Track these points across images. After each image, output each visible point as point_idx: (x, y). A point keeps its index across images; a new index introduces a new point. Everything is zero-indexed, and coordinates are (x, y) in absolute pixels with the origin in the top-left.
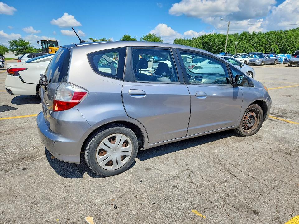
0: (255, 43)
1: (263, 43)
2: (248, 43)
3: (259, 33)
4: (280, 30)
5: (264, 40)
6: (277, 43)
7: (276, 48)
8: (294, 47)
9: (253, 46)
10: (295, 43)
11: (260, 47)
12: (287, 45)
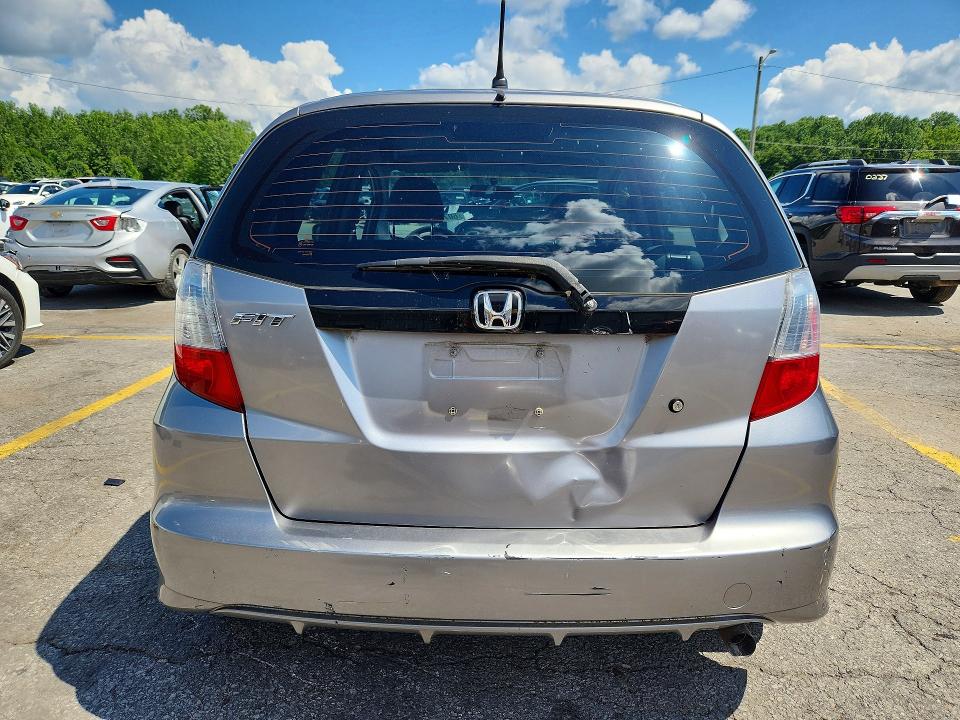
0: (50, 147)
1: (81, 147)
2: (23, 143)
3: (57, 112)
4: (122, 111)
5: (81, 138)
6: (125, 151)
7: (130, 168)
8: (179, 167)
9: (47, 155)
10: (179, 156)
11: (75, 161)
12: (159, 158)
